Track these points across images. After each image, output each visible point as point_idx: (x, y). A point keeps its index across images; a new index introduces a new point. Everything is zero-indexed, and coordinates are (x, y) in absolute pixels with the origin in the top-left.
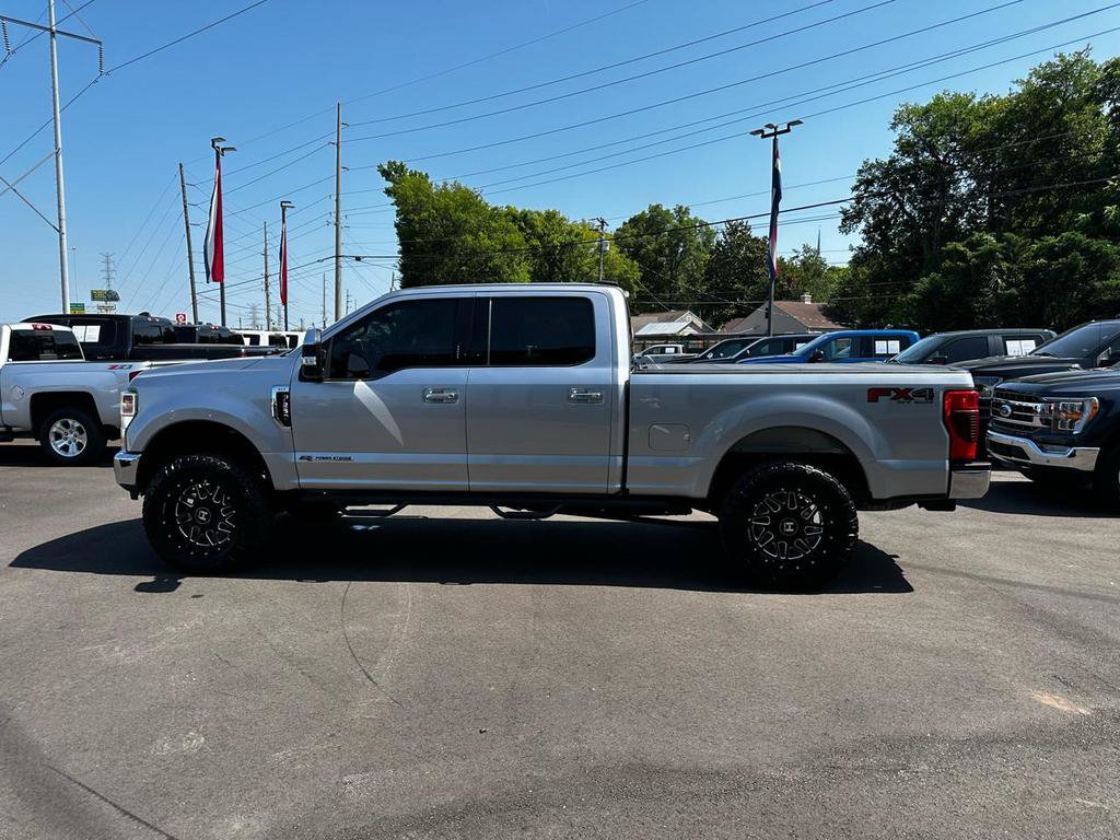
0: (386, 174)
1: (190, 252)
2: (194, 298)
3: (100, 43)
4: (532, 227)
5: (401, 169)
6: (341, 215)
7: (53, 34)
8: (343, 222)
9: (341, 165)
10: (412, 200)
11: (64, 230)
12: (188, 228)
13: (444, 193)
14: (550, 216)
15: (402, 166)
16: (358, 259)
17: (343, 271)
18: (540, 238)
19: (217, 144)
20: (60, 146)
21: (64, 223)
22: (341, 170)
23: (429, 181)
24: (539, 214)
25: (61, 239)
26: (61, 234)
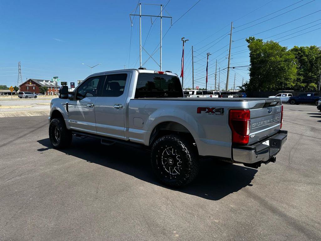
0: (248, 41)
1: (193, 70)
2: (193, 82)
3: (171, 17)
4: (304, 52)
5: (253, 39)
6: (231, 55)
7: (161, 17)
8: (231, 57)
9: (231, 40)
10: (254, 48)
11: (161, 66)
12: (193, 63)
13: (267, 44)
14: (312, 48)
15: (254, 38)
16: (234, 68)
17: (230, 72)
18: (307, 56)
19: (183, 40)
20: (161, 45)
21: (161, 64)
22: (231, 42)
23: (262, 41)
24: (307, 48)
25: (160, 69)
26: (161, 67)
